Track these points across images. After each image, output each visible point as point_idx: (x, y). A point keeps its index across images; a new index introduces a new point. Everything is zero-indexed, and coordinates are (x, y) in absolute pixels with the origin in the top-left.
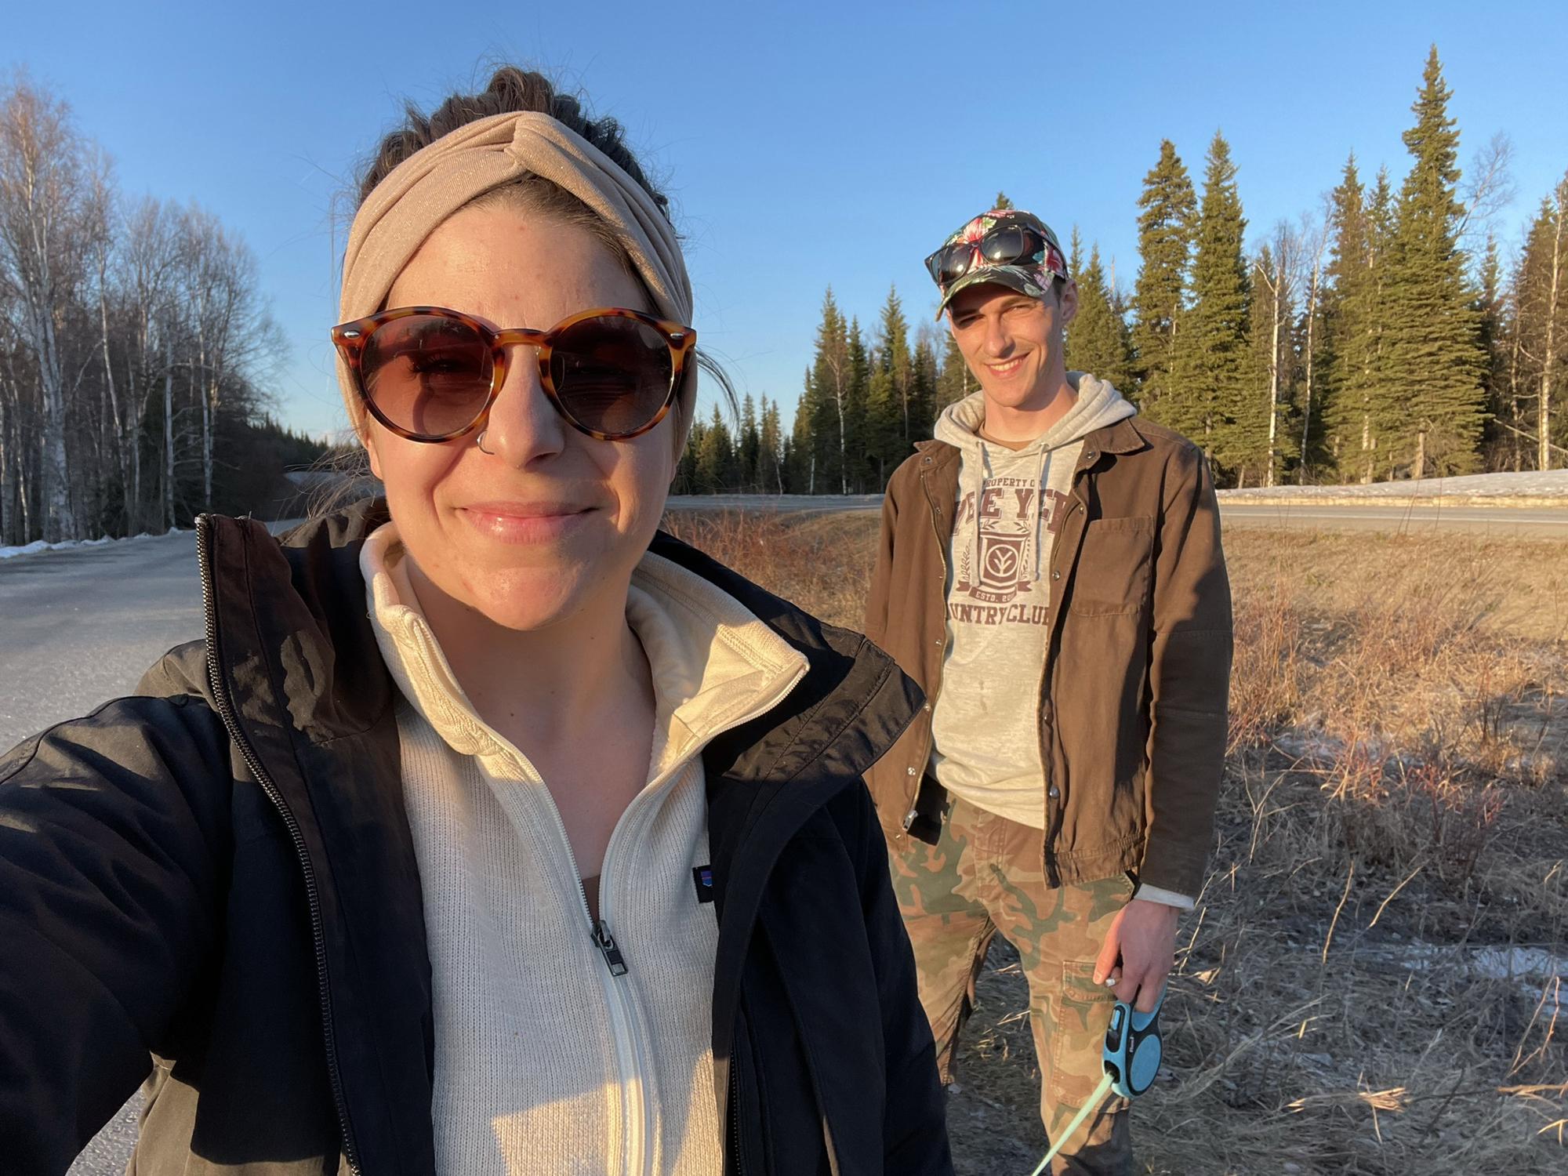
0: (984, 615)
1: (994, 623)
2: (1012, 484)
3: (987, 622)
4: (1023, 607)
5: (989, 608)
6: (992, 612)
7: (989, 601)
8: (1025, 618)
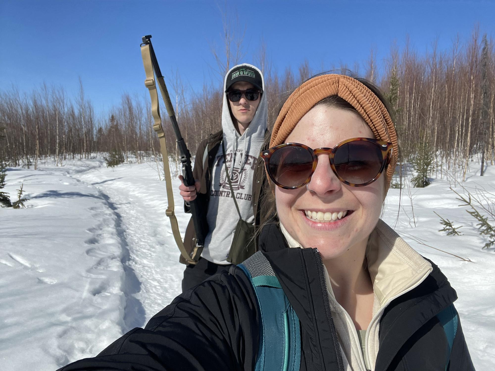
0: (226, 193)
1: (229, 197)
2: (240, 151)
3: (227, 196)
4: (242, 194)
5: (228, 192)
6: (228, 193)
7: (228, 189)
8: (242, 198)
